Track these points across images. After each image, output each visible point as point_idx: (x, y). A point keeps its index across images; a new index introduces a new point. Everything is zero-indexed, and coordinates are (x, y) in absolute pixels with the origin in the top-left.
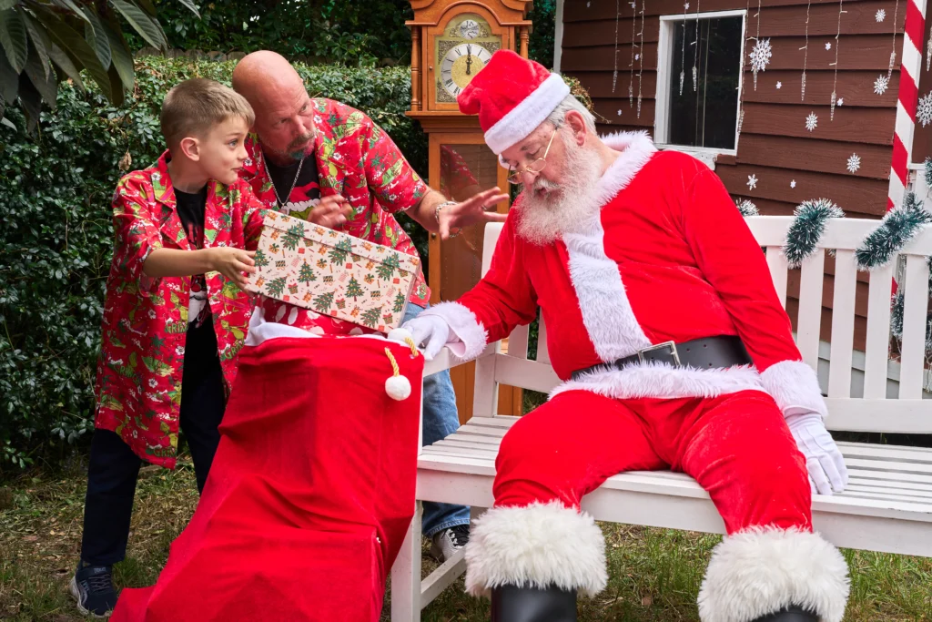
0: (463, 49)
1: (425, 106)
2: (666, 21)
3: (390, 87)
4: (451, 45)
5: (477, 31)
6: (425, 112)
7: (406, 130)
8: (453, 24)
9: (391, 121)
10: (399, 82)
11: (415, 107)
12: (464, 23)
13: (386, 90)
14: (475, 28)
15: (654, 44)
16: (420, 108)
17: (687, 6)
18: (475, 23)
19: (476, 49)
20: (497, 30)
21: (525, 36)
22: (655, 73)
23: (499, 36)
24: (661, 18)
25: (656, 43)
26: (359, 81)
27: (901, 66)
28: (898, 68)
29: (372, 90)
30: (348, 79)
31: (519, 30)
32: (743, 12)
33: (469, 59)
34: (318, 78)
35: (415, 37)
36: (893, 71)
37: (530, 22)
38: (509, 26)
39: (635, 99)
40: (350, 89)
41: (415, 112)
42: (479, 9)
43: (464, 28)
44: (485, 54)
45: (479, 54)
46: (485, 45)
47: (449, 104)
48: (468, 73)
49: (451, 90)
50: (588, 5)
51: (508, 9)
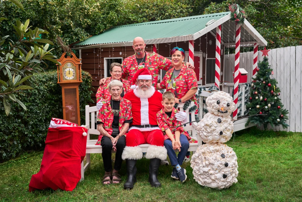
0: (68, 69)
1: (61, 81)
2: (106, 59)
3: (52, 77)
4: (66, 68)
5: (71, 65)
6: (61, 82)
7: (56, 86)
8: (65, 65)
9: (53, 84)
10: (53, 76)
11: (59, 81)
12: (68, 64)
13: (51, 78)
15: (103, 63)
16: (60, 82)
17: (110, 56)
19: (71, 69)
20: (75, 65)
21: (81, 66)
22: (104, 69)
23: (76, 66)
24: (104, 58)
25: (104, 63)
26: (45, 76)
29: (48, 78)
30: (43, 76)
31: (79, 65)
32: (122, 58)
33: (69, 71)
34: (37, 76)
35: (58, 67)
37: (82, 63)
38: (77, 64)
39: (100, 75)
40: (44, 78)
41: (58, 82)
42: (71, 61)
43: (68, 65)
44: (73, 70)
45: (72, 70)
46: (73, 68)
47: (66, 81)
48: (69, 74)
49: (66, 77)
50: (87, 54)
51: (77, 61)
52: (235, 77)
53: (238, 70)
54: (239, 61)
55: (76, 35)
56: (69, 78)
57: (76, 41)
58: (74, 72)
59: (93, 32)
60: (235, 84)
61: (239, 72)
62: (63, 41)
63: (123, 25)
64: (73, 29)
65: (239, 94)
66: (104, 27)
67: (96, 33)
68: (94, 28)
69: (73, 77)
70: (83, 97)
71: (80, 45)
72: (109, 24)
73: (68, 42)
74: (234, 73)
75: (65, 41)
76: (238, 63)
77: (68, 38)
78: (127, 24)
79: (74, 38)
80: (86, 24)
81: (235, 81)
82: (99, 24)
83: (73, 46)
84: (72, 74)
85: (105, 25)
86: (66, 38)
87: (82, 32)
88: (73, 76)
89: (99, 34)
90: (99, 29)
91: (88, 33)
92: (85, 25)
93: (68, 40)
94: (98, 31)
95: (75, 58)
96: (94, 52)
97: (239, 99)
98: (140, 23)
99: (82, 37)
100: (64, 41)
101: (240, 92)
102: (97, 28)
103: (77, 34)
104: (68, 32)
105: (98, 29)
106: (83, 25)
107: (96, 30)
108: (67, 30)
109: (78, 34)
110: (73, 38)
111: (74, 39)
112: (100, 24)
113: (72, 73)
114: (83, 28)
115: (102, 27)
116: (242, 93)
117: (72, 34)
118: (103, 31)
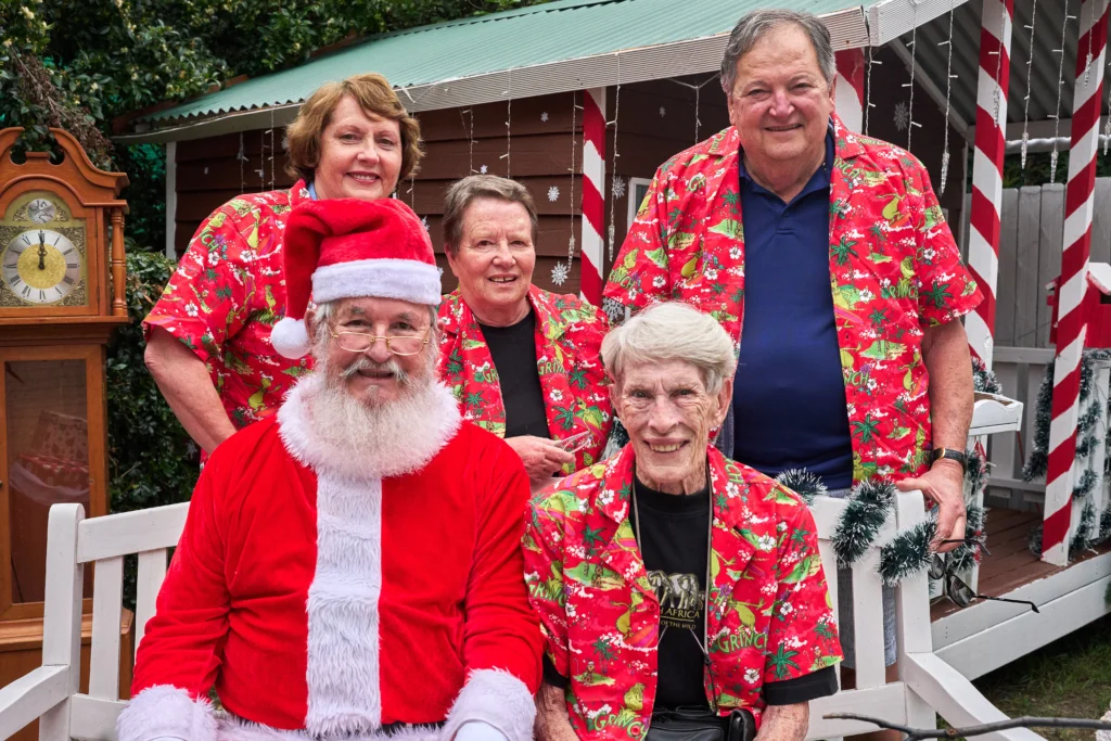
0: (33, 237)
4: (19, 231)
5: (53, 213)
8: (17, 205)
12: (35, 202)
14: (49, 209)
18: (49, 203)
19: (51, 237)
20: (81, 212)
21: (119, 219)
23: (84, 219)
27: (582, 252)
28: (578, 255)
31: (109, 212)
33: (42, 249)
36: (574, 259)
37: (124, 202)
38: (95, 207)
42: (53, 186)
43: (34, 210)
44: (64, 243)
45: (56, 243)
46: (64, 232)
47: (15, 310)
48: (42, 266)
49: (18, 290)
50: (206, 171)
51: (92, 184)
52: (1064, 310)
53: (1082, 274)
54: (1089, 219)
55: (147, 59)
56: (42, 294)
57: (143, 94)
58: (75, 258)
59: (250, 58)
60: (1062, 353)
61: (1089, 281)
62: (66, 87)
63: (415, 26)
64: (131, 28)
65: (1084, 412)
66: (313, 33)
67: (264, 61)
68: (258, 35)
69: (65, 291)
70: (151, 413)
71: (167, 118)
72: (336, 17)
73: (97, 94)
74: (1057, 290)
75: (80, 91)
76: (1084, 231)
77: (97, 76)
78: (435, 22)
79: (135, 77)
80: (210, 10)
81: (1061, 336)
82: (285, 12)
83: (136, 123)
84: (63, 271)
85: (317, 20)
86: (90, 73)
87: (188, 52)
88: (67, 280)
89: (281, 68)
90: (285, 38)
91: (218, 61)
92: (203, 14)
93: (95, 86)
94: (275, 52)
95: (79, 164)
96: (242, 157)
97: (1079, 443)
98: (506, 9)
99: (182, 74)
100: (73, 88)
101: (1088, 403)
102: (273, 34)
103: (152, 53)
104: (99, 43)
105: (276, 39)
106: (193, 12)
107: (265, 45)
108: (93, 30)
109: (157, 54)
110: (129, 76)
111: (136, 82)
112: (290, 12)
113: (63, 262)
114: (195, 32)
115: (297, 31)
116: (1095, 409)
117: (123, 55)
118: (302, 50)
